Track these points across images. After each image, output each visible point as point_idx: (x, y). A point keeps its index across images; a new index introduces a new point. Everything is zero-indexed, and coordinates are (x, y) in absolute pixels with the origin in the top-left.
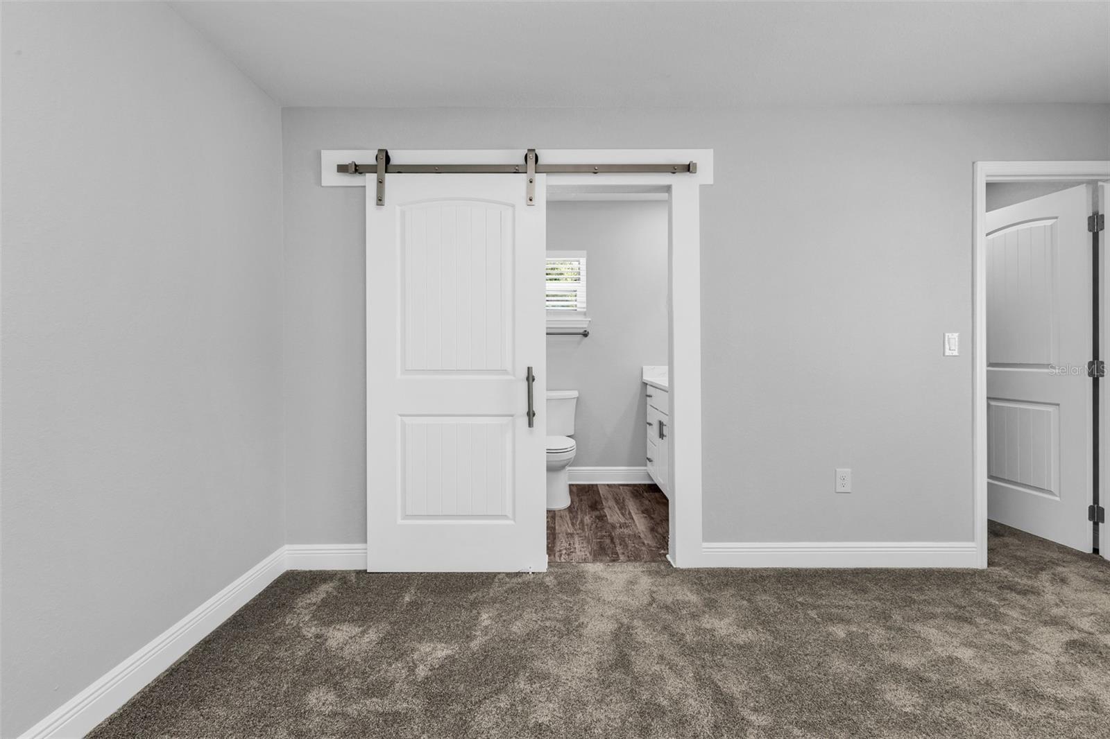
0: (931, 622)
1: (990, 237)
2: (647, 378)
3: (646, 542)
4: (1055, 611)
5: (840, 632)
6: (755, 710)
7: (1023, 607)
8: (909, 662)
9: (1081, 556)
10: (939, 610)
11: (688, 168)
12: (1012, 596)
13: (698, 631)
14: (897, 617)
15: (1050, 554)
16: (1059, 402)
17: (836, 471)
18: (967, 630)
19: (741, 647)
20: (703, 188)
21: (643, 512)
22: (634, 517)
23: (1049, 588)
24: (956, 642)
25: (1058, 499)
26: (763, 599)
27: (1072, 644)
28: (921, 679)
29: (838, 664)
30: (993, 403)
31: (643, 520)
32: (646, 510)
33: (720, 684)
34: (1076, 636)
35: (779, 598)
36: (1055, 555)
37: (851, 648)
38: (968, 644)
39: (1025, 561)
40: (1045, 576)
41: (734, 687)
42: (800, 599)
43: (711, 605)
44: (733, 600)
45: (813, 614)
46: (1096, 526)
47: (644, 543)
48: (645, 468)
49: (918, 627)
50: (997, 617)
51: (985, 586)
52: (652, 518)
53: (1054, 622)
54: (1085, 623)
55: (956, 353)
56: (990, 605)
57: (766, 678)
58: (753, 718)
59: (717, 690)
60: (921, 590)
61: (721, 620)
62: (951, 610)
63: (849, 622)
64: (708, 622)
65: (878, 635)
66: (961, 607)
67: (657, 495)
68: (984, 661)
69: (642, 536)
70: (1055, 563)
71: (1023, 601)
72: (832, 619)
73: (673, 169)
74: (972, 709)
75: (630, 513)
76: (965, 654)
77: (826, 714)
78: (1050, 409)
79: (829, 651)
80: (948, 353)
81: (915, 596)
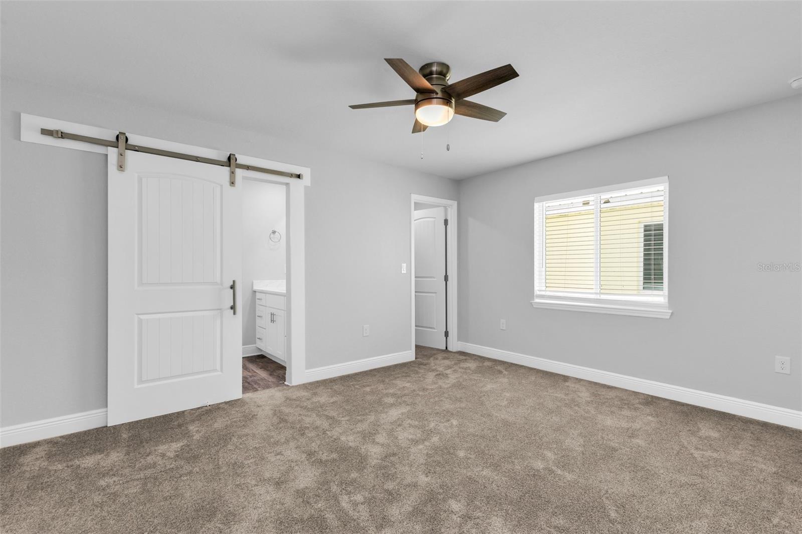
0: (397, 379)
1: (416, 221)
2: (255, 288)
3: (270, 380)
4: (434, 368)
5: (368, 389)
6: (343, 417)
7: (425, 369)
8: (391, 391)
9: (442, 351)
10: (400, 375)
11: (299, 176)
12: (422, 366)
13: (312, 403)
14: (387, 380)
15: (434, 352)
16: (436, 292)
17: (363, 327)
18: (408, 379)
19: (332, 403)
20: (306, 188)
21: (261, 369)
22: (255, 370)
23: (433, 362)
24: (405, 382)
25: (436, 330)
26: (335, 387)
27: (437, 375)
28: (395, 394)
29: (369, 398)
30: (416, 294)
31: (262, 372)
32: (262, 367)
33: (328, 414)
34: (438, 373)
35: (343, 385)
36: (435, 352)
37: (372, 392)
38: (408, 382)
39: (426, 355)
40: (432, 359)
41: (333, 414)
42: (352, 384)
43: (315, 394)
44: (324, 391)
45: (357, 387)
46: (446, 338)
47: (269, 381)
48: (255, 345)
49: (394, 382)
50: (417, 373)
51: (414, 365)
52: (268, 370)
53: (433, 370)
54: (441, 369)
55: (405, 272)
56: (415, 370)
57: (344, 408)
58: (343, 419)
59: (327, 416)
60: (394, 371)
61: (321, 398)
62: (404, 374)
63: (371, 386)
64: (315, 399)
65: (381, 386)
66: (406, 373)
67: (265, 359)
68: (413, 385)
69: (266, 378)
70: (434, 354)
71: (425, 367)
72: (364, 386)
73: (291, 175)
74: (410, 397)
75: (252, 370)
76: (408, 385)
77: (367, 411)
78: (434, 295)
79: (365, 395)
80: (403, 272)
81: (392, 373)
